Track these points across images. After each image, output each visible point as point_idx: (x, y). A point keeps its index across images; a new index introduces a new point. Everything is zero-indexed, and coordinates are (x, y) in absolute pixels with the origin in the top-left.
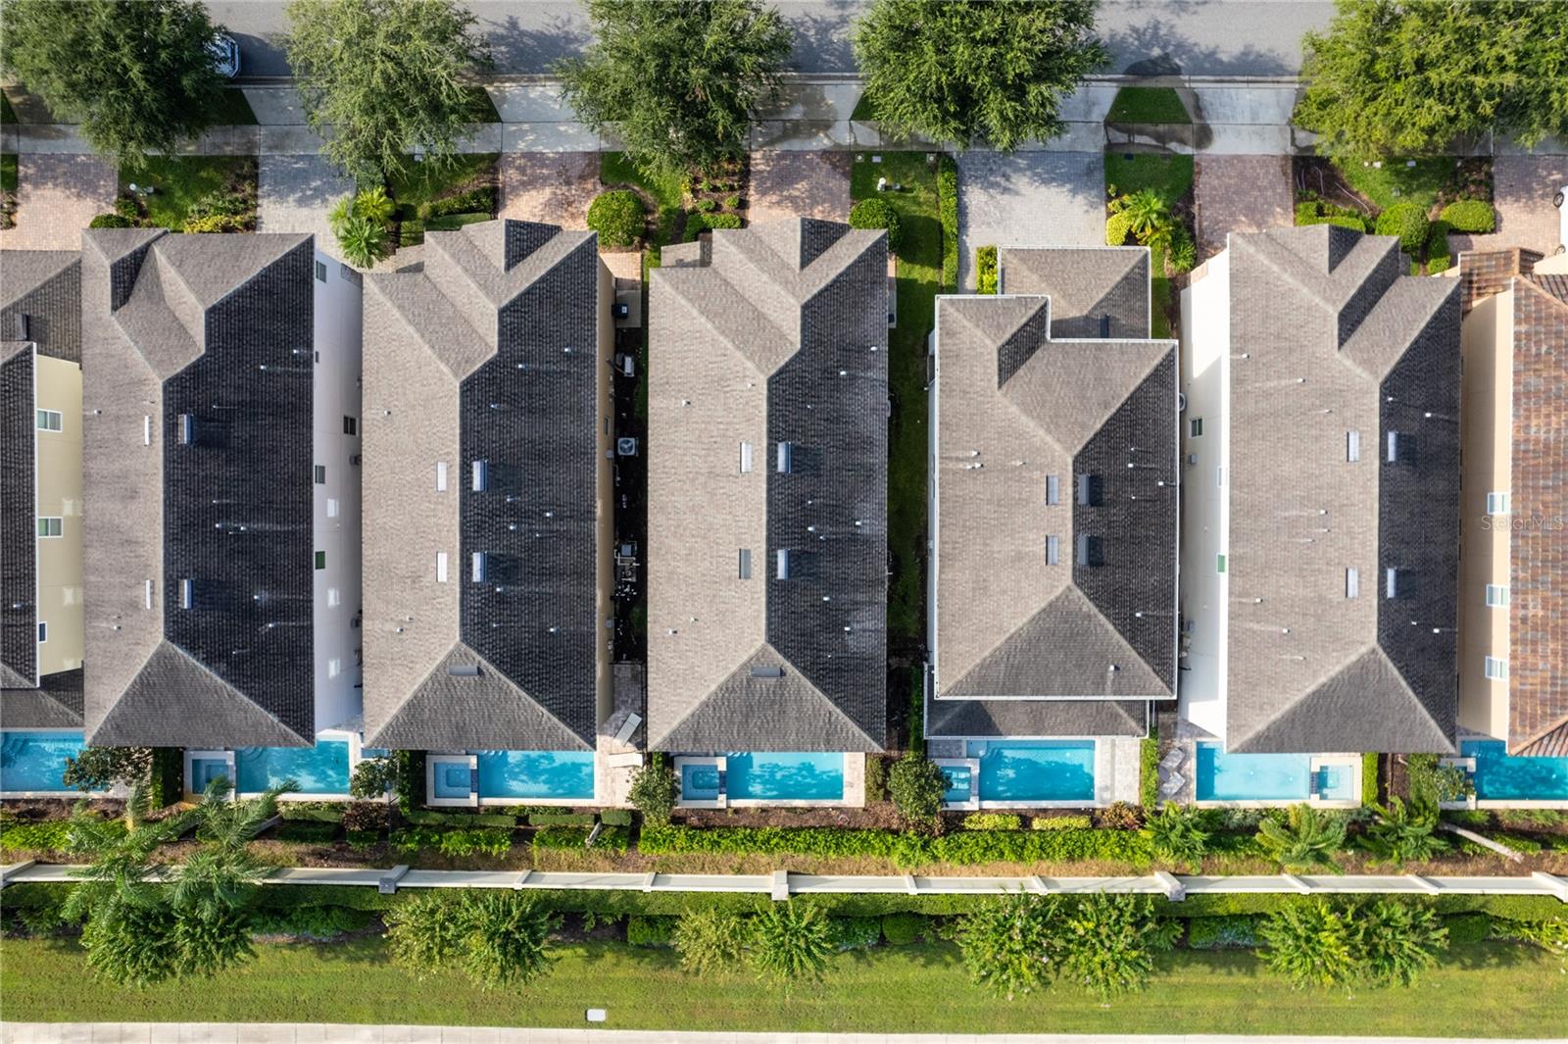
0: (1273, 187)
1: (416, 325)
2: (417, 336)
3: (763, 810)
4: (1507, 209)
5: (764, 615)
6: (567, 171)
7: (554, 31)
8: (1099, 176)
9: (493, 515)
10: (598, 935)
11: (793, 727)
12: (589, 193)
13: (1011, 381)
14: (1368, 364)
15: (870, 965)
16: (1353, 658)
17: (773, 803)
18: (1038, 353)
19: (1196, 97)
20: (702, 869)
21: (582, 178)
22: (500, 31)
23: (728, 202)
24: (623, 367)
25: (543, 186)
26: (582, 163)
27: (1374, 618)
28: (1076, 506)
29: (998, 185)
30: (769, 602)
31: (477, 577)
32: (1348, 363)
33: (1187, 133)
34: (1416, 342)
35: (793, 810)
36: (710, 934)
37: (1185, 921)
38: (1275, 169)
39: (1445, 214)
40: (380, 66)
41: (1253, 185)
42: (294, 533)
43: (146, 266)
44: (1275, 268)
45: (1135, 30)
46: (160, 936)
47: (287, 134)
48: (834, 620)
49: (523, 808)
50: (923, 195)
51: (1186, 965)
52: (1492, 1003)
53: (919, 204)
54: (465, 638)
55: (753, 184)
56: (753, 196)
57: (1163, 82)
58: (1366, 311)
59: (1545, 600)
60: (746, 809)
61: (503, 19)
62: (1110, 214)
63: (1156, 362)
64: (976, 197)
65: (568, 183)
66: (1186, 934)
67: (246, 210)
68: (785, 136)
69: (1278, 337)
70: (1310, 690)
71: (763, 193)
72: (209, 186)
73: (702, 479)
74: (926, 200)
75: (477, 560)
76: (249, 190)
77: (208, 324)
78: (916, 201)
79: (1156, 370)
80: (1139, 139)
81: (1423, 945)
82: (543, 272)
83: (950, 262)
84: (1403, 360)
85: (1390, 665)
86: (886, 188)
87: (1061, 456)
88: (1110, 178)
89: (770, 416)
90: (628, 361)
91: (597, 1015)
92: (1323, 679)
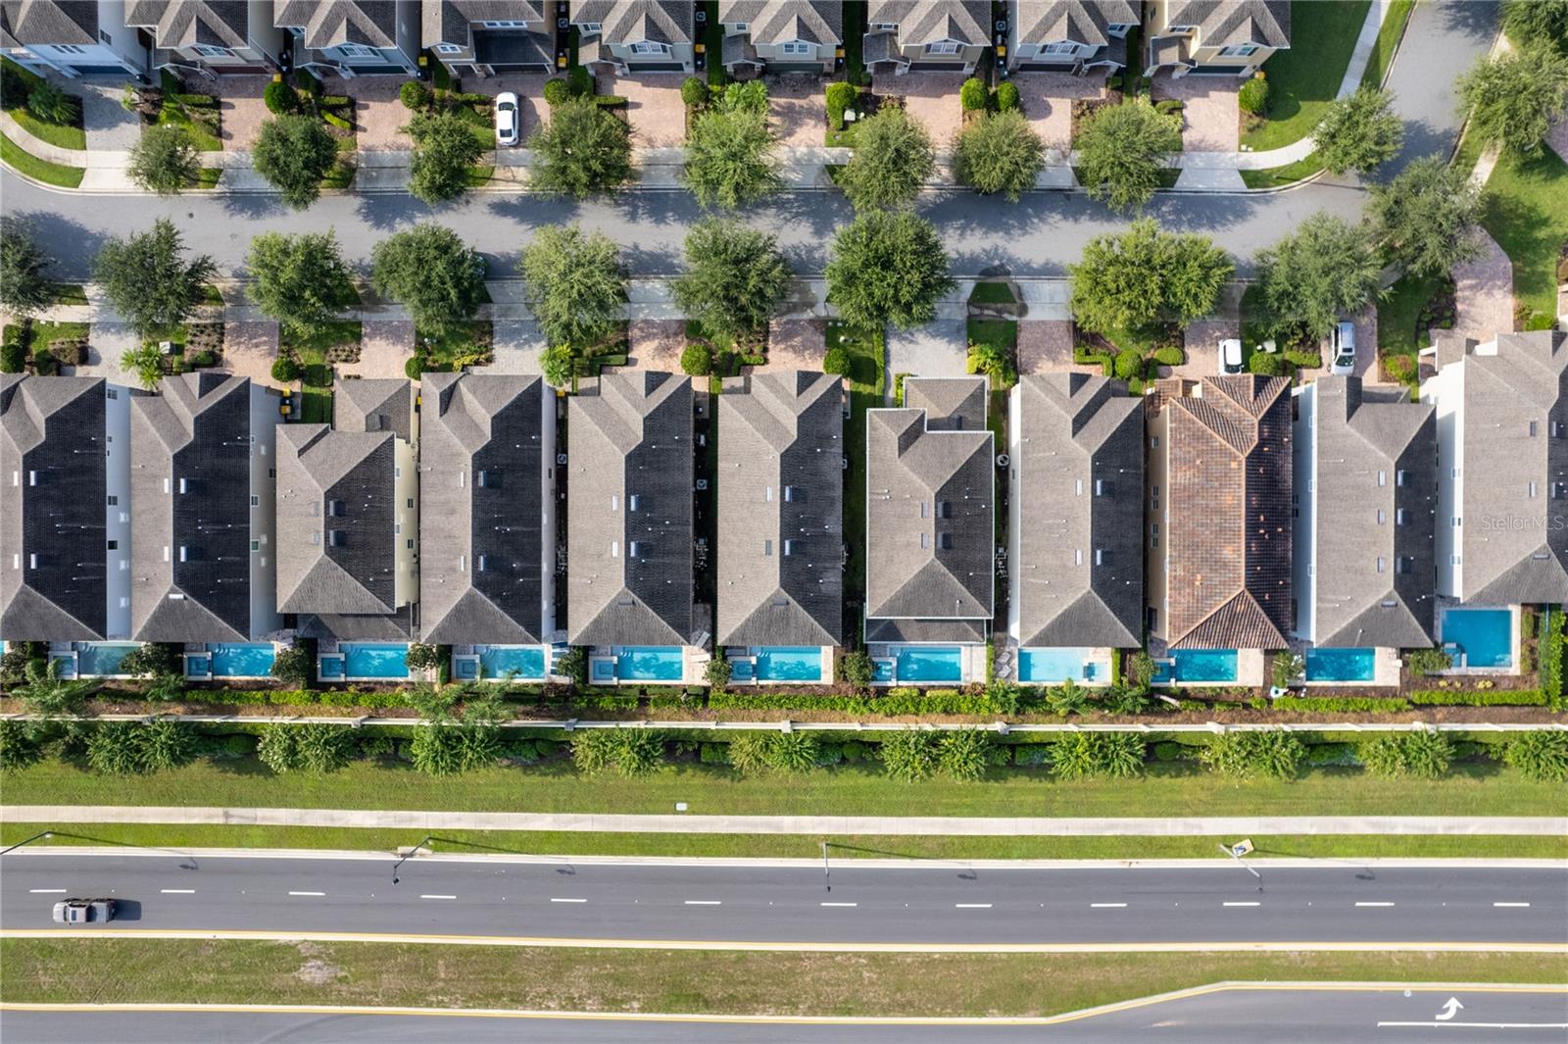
0: (1062, 338)
1: (600, 425)
2: (601, 432)
3: (777, 686)
4: (1191, 351)
5: (778, 573)
6: (667, 331)
7: (659, 251)
8: (964, 333)
9: (641, 523)
10: (684, 758)
11: (793, 631)
12: (679, 344)
13: (906, 454)
14: (1087, 445)
15: (836, 775)
16: (1079, 596)
17: (783, 682)
18: (920, 439)
19: (1019, 288)
20: (743, 720)
21: (676, 334)
22: (629, 251)
23: (757, 349)
24: (699, 440)
25: (654, 338)
26: (675, 326)
27: (1089, 576)
28: (936, 518)
29: (907, 339)
30: (781, 567)
31: (633, 554)
32: (1077, 445)
33: (1014, 308)
34: (1114, 433)
35: (793, 686)
36: (748, 748)
37: (1013, 748)
38: (1063, 328)
39: (1157, 354)
40: (576, 287)
41: (1051, 338)
42: (533, 532)
43: (456, 393)
44: (1043, 395)
45: (984, 250)
46: (453, 748)
47: (510, 308)
48: (814, 576)
49: (642, 686)
50: (865, 345)
51: (1016, 776)
52: (1187, 797)
53: (863, 350)
54: (627, 586)
55: (771, 338)
56: (771, 345)
57: (1001, 280)
58: (1089, 417)
59: (1184, 567)
60: (767, 686)
61: (630, 244)
62: (969, 355)
63: (981, 444)
64: (894, 346)
65: (668, 337)
66: (1013, 756)
67: (487, 351)
68: (789, 311)
69: (1044, 431)
70: (1060, 612)
71: (777, 343)
72: (465, 338)
73: (747, 505)
74: (867, 349)
75: (633, 545)
76: (488, 340)
77: (492, 425)
78: (861, 348)
79: (981, 447)
80: (986, 312)
81: (1131, 754)
82: (664, 398)
83: (880, 383)
84: (1106, 443)
85: (1100, 600)
86: (845, 341)
87: (929, 494)
88: (970, 335)
89: (782, 473)
90: (702, 437)
91: (682, 806)
92: (1065, 607)
